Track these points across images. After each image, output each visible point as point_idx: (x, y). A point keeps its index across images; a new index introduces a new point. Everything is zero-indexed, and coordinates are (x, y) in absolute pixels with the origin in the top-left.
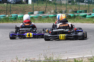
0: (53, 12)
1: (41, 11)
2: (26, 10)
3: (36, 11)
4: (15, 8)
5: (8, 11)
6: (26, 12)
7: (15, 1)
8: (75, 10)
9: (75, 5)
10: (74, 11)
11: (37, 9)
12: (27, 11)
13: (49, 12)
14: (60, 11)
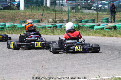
0: (51, 21)
1: (36, 20)
2: (16, 18)
3: (30, 20)
4: (2, 15)
6: (16, 20)
7: (2, 6)
8: (79, 19)
9: (80, 12)
10: (78, 21)
11: (31, 17)
12: (18, 19)
13: (46, 21)
14: (61, 20)
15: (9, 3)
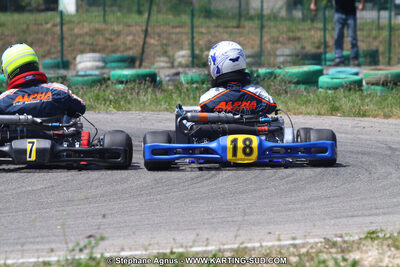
0: (183, 61)
11: (101, 41)
13: (162, 63)
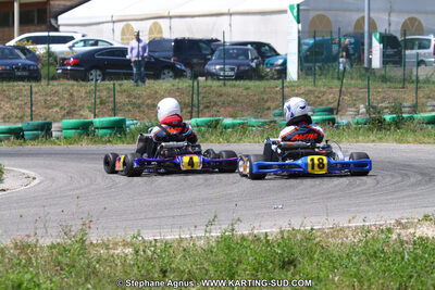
2: (268, 104)
4: (229, 95)
5: (201, 107)
7: (232, 70)
13: (351, 111)
15: (252, 60)
